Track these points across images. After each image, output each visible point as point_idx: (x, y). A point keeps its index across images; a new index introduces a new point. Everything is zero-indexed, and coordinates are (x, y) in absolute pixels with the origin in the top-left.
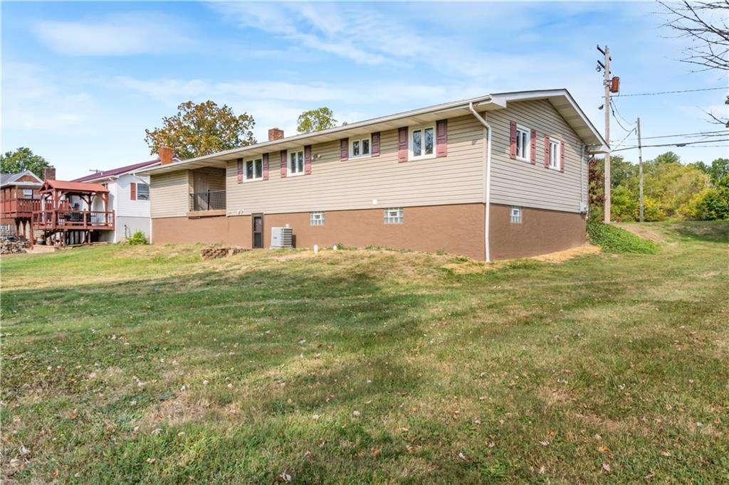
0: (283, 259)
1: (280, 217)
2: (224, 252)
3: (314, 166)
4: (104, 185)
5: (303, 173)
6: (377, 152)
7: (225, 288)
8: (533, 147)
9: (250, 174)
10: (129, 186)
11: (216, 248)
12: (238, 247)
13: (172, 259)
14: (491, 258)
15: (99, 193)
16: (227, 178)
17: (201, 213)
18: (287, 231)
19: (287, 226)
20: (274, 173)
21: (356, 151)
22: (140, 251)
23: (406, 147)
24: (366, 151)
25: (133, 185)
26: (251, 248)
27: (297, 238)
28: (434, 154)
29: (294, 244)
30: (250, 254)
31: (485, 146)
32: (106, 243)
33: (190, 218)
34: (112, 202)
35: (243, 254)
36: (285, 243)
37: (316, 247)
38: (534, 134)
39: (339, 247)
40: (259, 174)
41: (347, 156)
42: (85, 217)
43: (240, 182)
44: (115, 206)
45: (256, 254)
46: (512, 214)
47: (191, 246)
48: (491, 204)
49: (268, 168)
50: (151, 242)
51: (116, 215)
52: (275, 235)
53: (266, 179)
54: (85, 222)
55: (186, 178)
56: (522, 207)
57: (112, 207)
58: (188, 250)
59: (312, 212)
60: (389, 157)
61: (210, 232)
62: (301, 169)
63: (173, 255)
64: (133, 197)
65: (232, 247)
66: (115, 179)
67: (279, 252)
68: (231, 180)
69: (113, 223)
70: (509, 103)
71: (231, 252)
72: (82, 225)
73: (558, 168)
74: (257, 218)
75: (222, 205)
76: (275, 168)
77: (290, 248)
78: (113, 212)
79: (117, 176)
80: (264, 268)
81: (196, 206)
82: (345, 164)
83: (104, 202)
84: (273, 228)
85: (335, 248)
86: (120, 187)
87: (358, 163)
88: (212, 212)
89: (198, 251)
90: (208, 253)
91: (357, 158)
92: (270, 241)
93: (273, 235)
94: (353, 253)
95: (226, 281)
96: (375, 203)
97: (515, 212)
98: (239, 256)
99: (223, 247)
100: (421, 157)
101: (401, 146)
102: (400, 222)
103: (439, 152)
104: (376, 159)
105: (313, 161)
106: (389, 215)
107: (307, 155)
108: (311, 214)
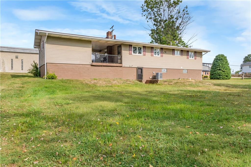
6: (182, 55)
20: (148, 54)
43: (130, 54)
53: (145, 55)
60: (185, 57)
68: (125, 53)
82: (174, 56)
91: (177, 55)
100: (191, 58)
101: (188, 55)
102: (186, 73)
103: (195, 58)
104: (182, 57)
105: (164, 53)
106: (184, 71)
107: (162, 51)
108: (162, 69)
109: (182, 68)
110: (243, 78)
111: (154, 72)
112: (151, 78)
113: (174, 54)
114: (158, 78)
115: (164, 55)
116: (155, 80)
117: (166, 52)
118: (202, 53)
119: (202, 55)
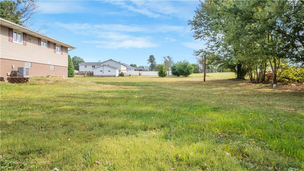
1: (8, 62)
6: (49, 47)
60: (52, 50)
82: (40, 47)
91: (43, 47)
100: (58, 53)
101: (55, 48)
102: (53, 69)
103: (61, 53)
104: (49, 50)
105: (28, 41)
107: (25, 37)
108: (25, 63)
109: (49, 62)
110: (86, 76)
111: (14, 66)
112: (9, 74)
113: (41, 45)
114: (23, 74)
115: (28, 43)
116: (15, 78)
117: (30, 40)
118: (67, 48)
119: (68, 51)
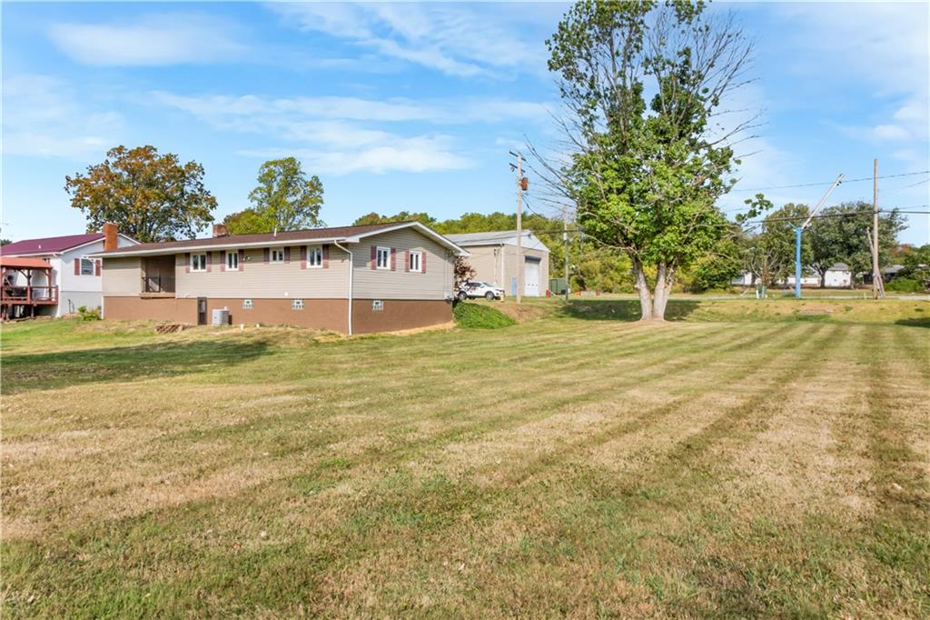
0: (217, 334)
1: (220, 302)
2: (175, 328)
3: (245, 265)
4: (45, 260)
5: (237, 269)
6: (288, 260)
7: (180, 350)
8: (393, 259)
9: (196, 266)
10: (73, 262)
11: (167, 324)
12: (186, 324)
13: (132, 333)
14: (352, 333)
15: (43, 269)
16: (177, 267)
17: (153, 295)
18: (224, 312)
19: (226, 309)
20: (215, 267)
21: (275, 259)
22: (99, 326)
23: (305, 259)
24: (281, 259)
25: (77, 260)
26: (196, 323)
27: (233, 318)
28: (321, 266)
29: (230, 323)
30: (195, 330)
31: (349, 263)
32: (49, 317)
33: (142, 298)
34: (55, 277)
35: (191, 330)
36: (223, 322)
37: (242, 326)
38: (393, 251)
39: (261, 325)
40: (203, 266)
41: (268, 260)
42: (29, 292)
43: (188, 271)
44: (58, 281)
45: (200, 330)
46: (374, 305)
47: (146, 322)
48: (353, 299)
49: (211, 263)
50: (102, 318)
51: (60, 289)
52: (215, 316)
53: (209, 271)
54: (28, 297)
55: (139, 264)
56: (382, 300)
57: (55, 283)
58: (144, 326)
59: (244, 299)
60: (295, 265)
61: (160, 311)
62: (236, 267)
63: (132, 330)
64: (77, 273)
65: (181, 323)
66: (59, 255)
67: (217, 329)
68: (180, 270)
69: (57, 298)
70: (361, 239)
71: (180, 328)
72: (25, 300)
73: (420, 269)
74: (201, 301)
75: (171, 288)
76: (216, 263)
77: (227, 325)
78: (57, 287)
79: (62, 253)
80: (204, 339)
81: (147, 288)
82: (267, 265)
83: (47, 277)
84: (214, 311)
85: (258, 325)
86: (64, 263)
87: (276, 266)
88: (163, 294)
89: (152, 326)
90: (160, 329)
91: (275, 262)
92: (211, 320)
93: (214, 316)
94: (270, 329)
95: (180, 347)
96: (286, 295)
97: (377, 303)
98: (187, 331)
99: (173, 324)
100: (314, 266)
101: (303, 258)
102: (302, 308)
103: (325, 265)
104: (287, 265)
106: (295, 304)
107: (241, 256)
108: (243, 301)
113: (266, 259)
